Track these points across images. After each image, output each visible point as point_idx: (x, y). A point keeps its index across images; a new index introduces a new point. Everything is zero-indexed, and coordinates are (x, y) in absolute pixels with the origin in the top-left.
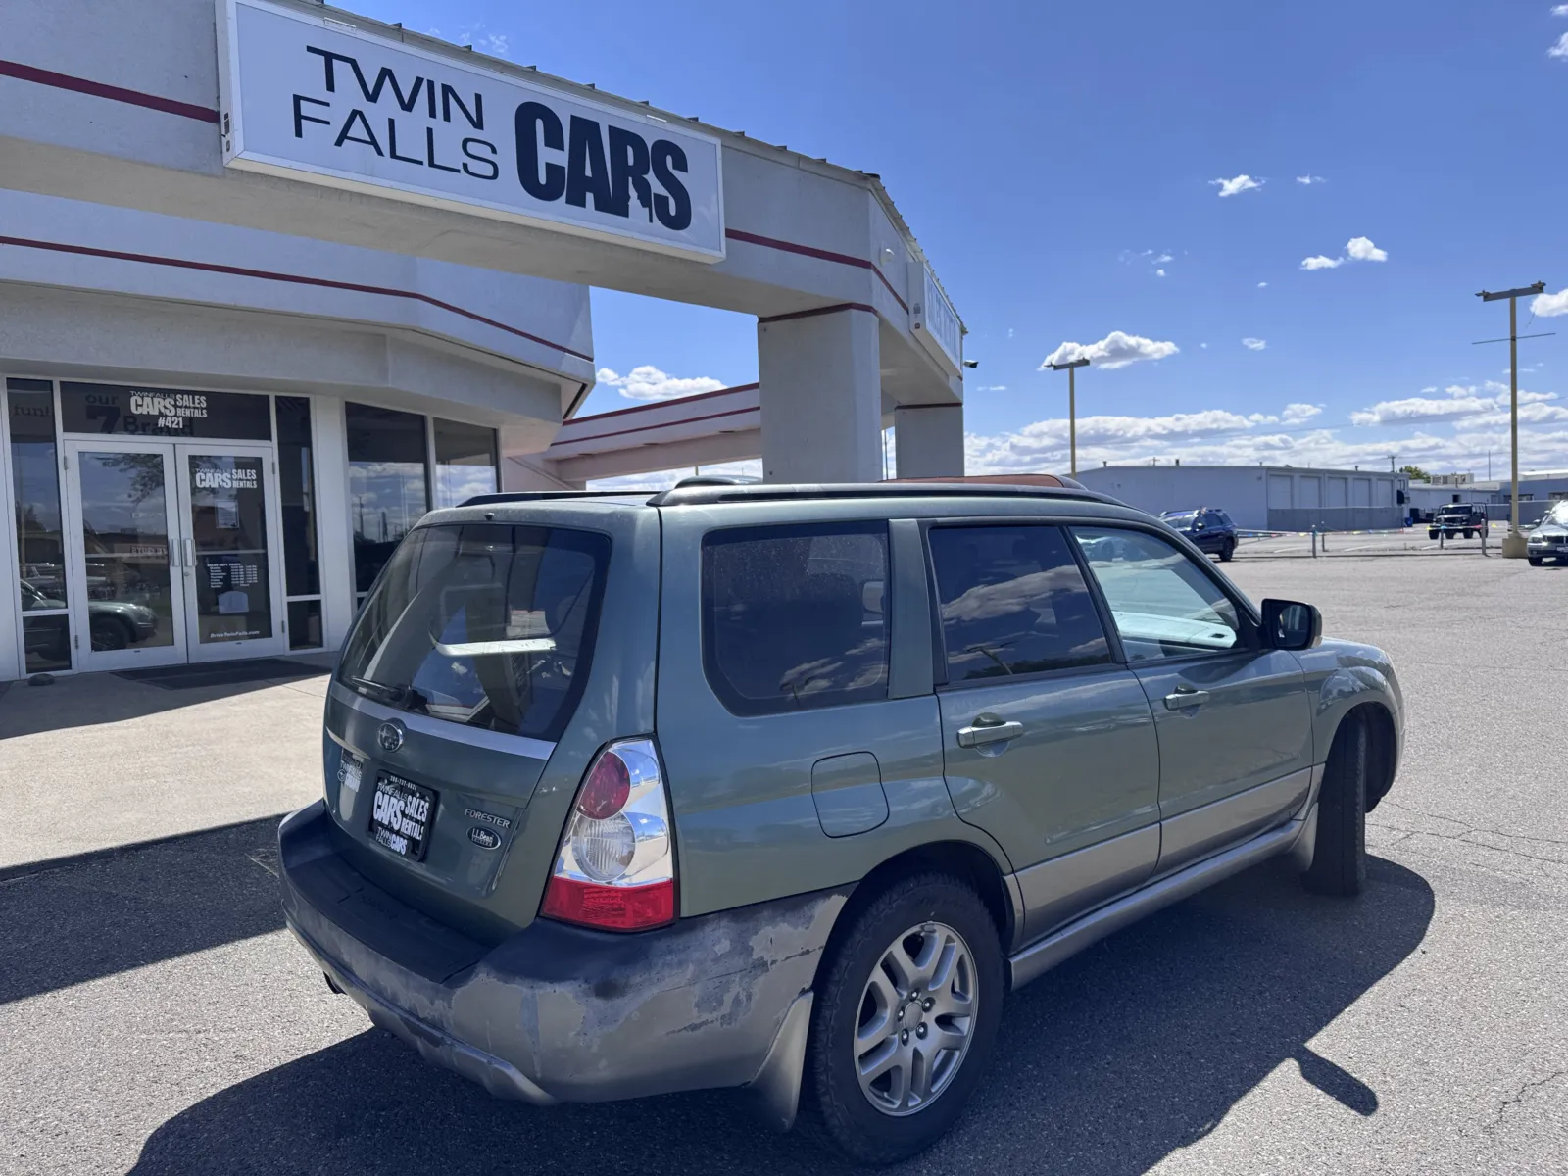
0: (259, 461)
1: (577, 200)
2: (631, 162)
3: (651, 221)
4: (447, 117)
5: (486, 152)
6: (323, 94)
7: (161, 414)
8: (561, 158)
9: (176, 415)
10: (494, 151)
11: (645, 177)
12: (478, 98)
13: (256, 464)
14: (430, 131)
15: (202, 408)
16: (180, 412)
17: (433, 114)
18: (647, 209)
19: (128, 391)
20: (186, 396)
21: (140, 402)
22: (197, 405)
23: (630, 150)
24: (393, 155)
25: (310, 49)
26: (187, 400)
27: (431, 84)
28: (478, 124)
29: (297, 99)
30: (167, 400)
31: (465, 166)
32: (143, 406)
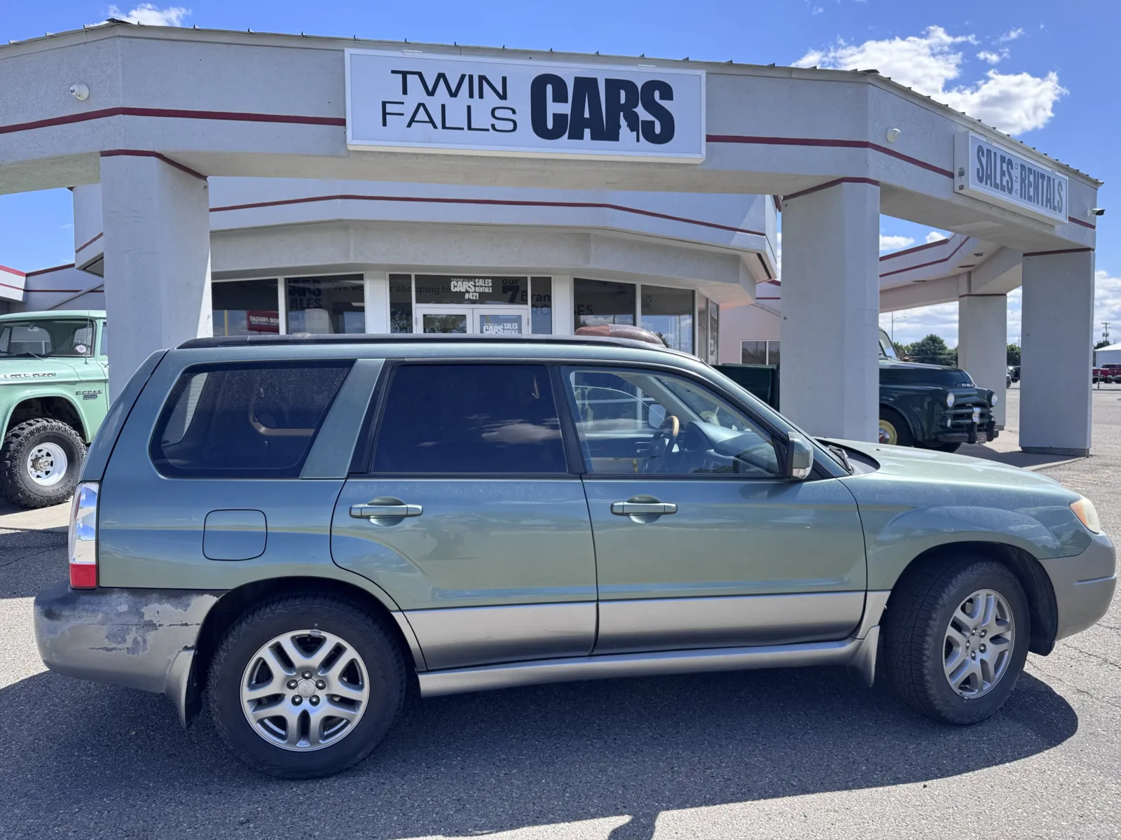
0: (520, 317)
1: (577, 135)
2: (623, 100)
3: (638, 140)
4: (481, 96)
5: (508, 114)
6: (401, 98)
7: (467, 291)
8: (565, 109)
9: (475, 292)
10: (514, 112)
11: (635, 110)
12: (504, 79)
13: (518, 319)
14: (469, 108)
15: (489, 287)
16: (477, 289)
17: (471, 96)
18: (635, 133)
19: (448, 279)
20: (481, 280)
21: (456, 285)
22: (486, 285)
23: (623, 93)
24: (444, 127)
25: (393, 72)
26: (481, 282)
27: (471, 77)
28: (503, 97)
29: (384, 104)
30: (471, 283)
31: (493, 126)
32: (457, 287)
